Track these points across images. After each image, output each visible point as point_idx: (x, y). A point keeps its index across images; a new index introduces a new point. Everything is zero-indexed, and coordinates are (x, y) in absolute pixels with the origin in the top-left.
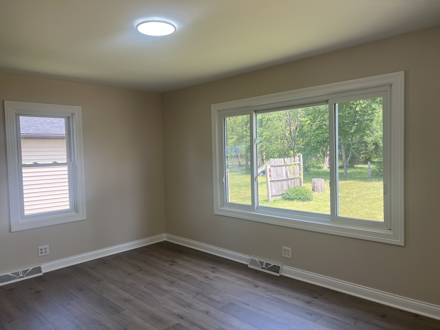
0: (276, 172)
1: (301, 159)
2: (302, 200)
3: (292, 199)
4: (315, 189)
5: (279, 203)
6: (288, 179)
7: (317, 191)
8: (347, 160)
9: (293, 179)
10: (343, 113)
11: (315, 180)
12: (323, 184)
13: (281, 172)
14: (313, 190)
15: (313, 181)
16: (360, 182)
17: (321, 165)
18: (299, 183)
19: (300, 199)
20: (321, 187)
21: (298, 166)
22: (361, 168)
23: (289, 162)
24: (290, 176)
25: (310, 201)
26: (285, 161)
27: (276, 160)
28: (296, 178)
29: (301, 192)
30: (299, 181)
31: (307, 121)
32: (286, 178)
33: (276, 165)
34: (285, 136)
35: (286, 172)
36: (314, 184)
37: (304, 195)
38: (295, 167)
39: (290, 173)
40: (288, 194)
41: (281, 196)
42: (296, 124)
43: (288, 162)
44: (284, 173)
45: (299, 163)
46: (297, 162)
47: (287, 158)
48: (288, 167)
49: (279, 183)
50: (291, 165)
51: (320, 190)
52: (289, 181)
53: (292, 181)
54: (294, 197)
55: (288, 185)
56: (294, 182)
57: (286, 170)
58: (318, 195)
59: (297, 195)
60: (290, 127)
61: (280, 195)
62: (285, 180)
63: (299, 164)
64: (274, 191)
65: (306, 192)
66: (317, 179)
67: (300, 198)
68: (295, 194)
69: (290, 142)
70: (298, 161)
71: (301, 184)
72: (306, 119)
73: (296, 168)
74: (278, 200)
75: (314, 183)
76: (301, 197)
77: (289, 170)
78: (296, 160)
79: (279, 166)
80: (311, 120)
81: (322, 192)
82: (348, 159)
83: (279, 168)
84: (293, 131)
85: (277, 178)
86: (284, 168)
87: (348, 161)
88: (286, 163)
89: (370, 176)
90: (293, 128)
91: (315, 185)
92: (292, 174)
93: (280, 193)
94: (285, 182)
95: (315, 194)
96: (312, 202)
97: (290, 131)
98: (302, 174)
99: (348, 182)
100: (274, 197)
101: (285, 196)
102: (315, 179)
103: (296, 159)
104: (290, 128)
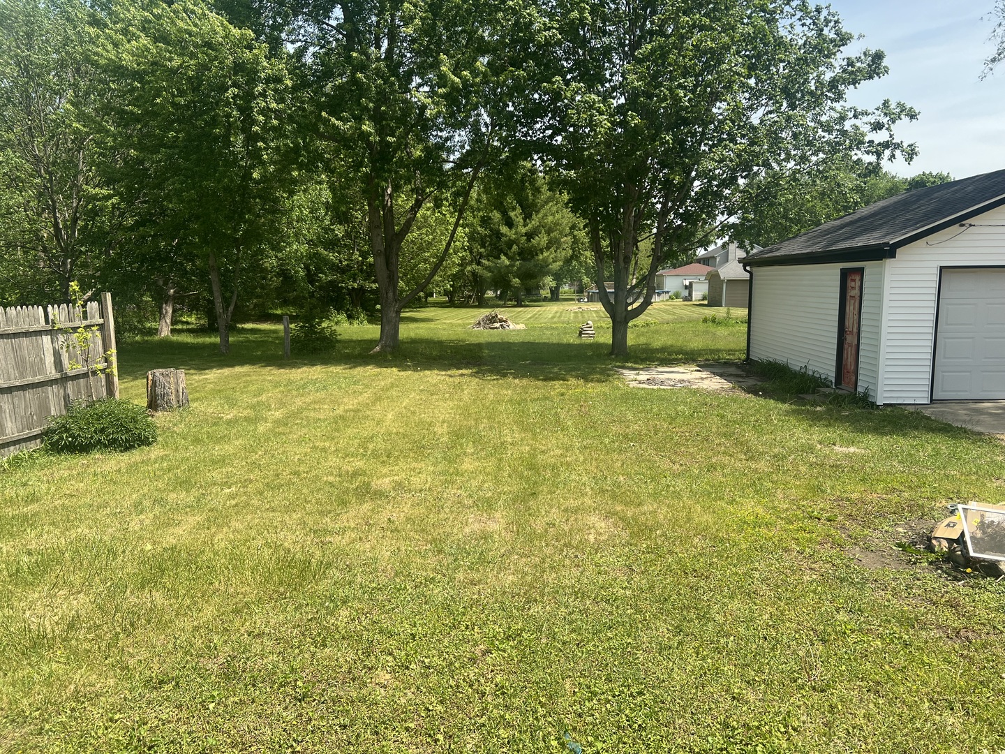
0: (16, 357)
1: (107, 308)
2: (120, 445)
3: (85, 449)
4: (159, 402)
5: (32, 467)
6: (64, 379)
7: (164, 408)
8: (227, 310)
9: (85, 375)
10: (219, 182)
11: (157, 374)
12: (182, 386)
13: (38, 355)
14: (153, 405)
15: (150, 377)
16: (269, 368)
17: (154, 325)
18: (104, 389)
19: (112, 444)
20: (177, 396)
21: (98, 333)
22: (253, 331)
23: (65, 321)
24: (70, 368)
25: (149, 444)
26: (51, 317)
27: (12, 311)
28: (94, 373)
29: (118, 420)
30: (104, 383)
31: (109, 197)
32: (58, 376)
33: (13, 329)
34: (40, 239)
35: (57, 355)
36: (155, 386)
37: (128, 431)
38: (89, 335)
39: (70, 358)
40: (67, 430)
41: (38, 441)
42: (75, 205)
43: (63, 319)
44: (49, 360)
45: (101, 321)
46: (93, 320)
47: (56, 306)
48: (61, 338)
49: (29, 394)
50: (75, 329)
51: (174, 403)
52: (70, 384)
53: (79, 384)
54: (92, 438)
55: (66, 397)
56: (88, 388)
57: (54, 348)
58: (170, 421)
59: (102, 431)
60: (55, 213)
61: (34, 438)
62: (51, 382)
63: (102, 327)
64: (9, 424)
65: (133, 418)
66: (161, 370)
67: (115, 440)
68: (93, 429)
69: (57, 258)
70: (97, 316)
71: (111, 392)
72: (105, 192)
73: (92, 339)
74: (31, 456)
75: (154, 382)
76: (115, 436)
77: (68, 347)
78: (91, 313)
79: (27, 334)
80: (120, 194)
81: (181, 409)
82: (231, 308)
83: (25, 341)
84: (66, 227)
85: (22, 376)
86: (46, 339)
87: (229, 314)
88: (53, 322)
89: (289, 351)
90: (64, 215)
91: (158, 390)
92: (77, 362)
93: (37, 431)
94: (53, 393)
95: (161, 418)
96: (155, 452)
97: (56, 225)
98: (114, 359)
99: (238, 369)
100: (12, 448)
101: (56, 437)
102: (158, 372)
103: (92, 309)
104: (56, 218)
